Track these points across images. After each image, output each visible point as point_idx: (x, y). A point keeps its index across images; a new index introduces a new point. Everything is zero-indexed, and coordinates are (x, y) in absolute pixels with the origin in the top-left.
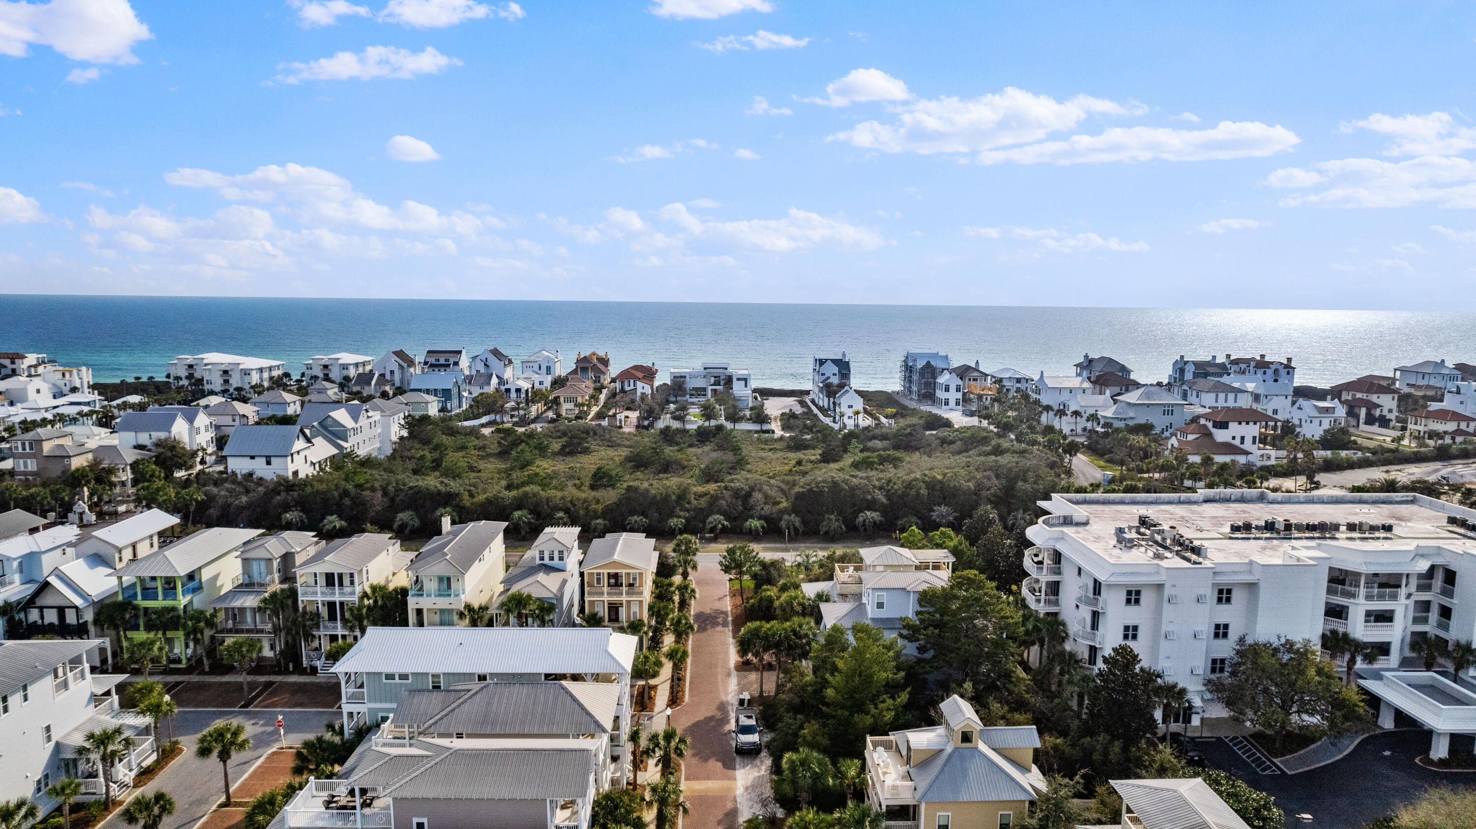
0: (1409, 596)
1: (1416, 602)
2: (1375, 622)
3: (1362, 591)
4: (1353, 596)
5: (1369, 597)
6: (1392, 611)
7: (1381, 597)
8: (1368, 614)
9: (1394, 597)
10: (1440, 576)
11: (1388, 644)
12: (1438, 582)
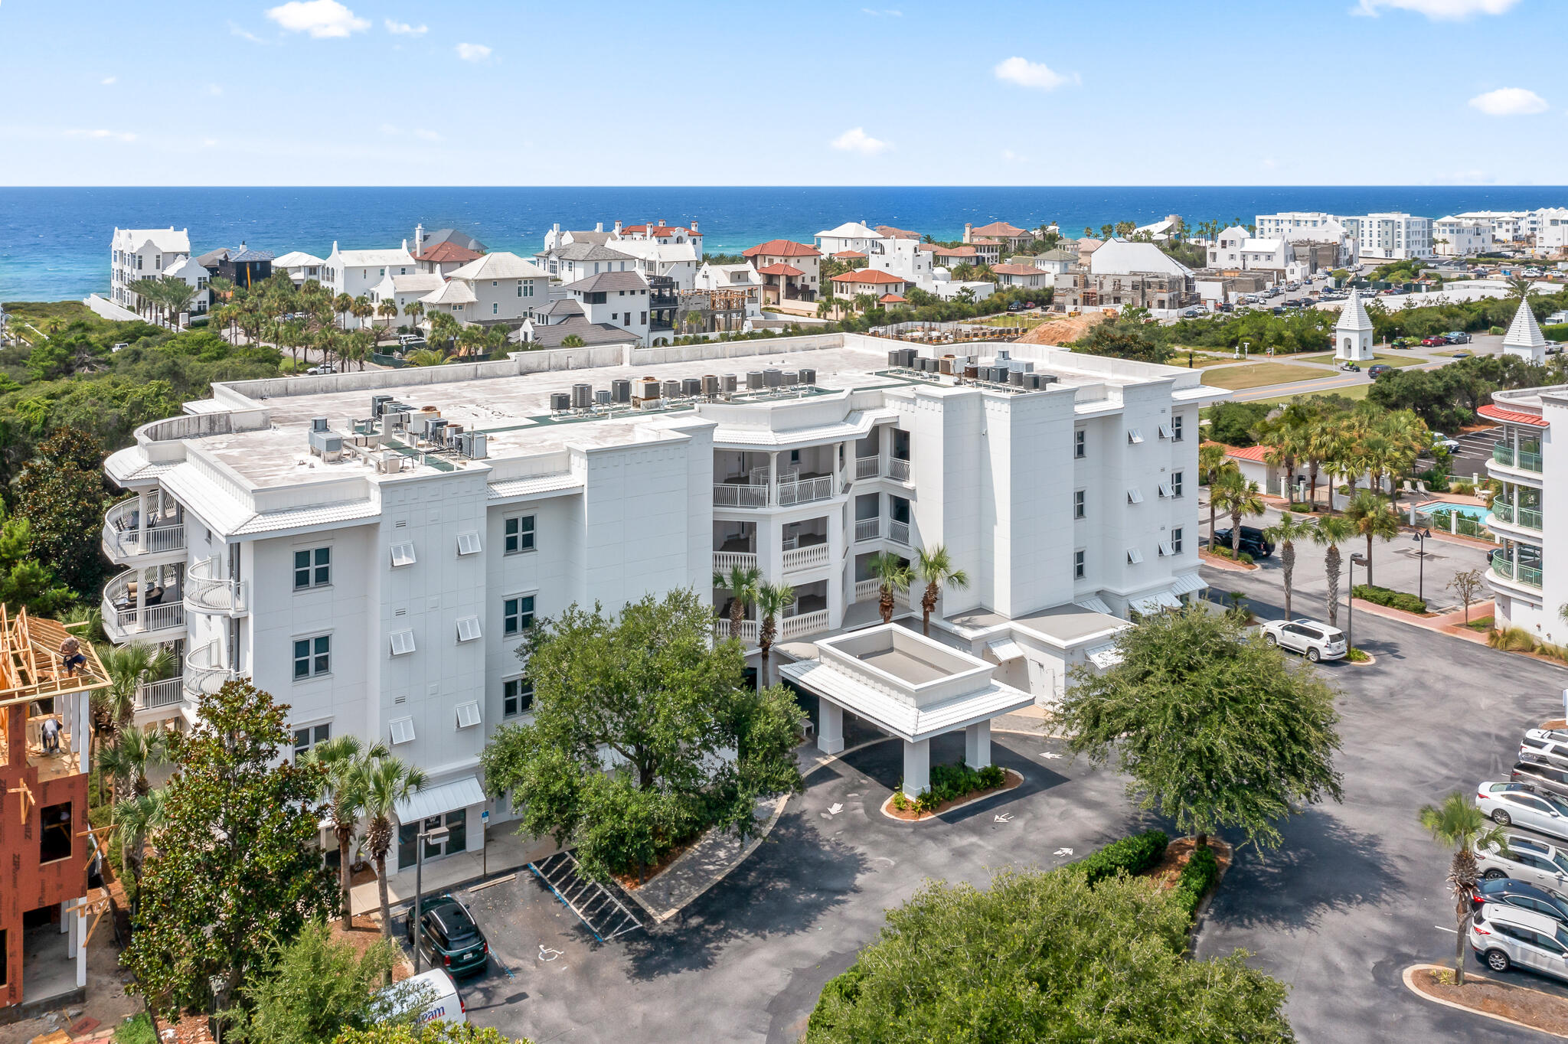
0: (847, 488)
1: (859, 499)
2: (801, 545)
3: (775, 488)
4: (760, 501)
5: (786, 500)
6: (823, 521)
7: (805, 497)
8: (789, 530)
9: (825, 493)
10: (887, 443)
11: (822, 585)
12: (886, 455)
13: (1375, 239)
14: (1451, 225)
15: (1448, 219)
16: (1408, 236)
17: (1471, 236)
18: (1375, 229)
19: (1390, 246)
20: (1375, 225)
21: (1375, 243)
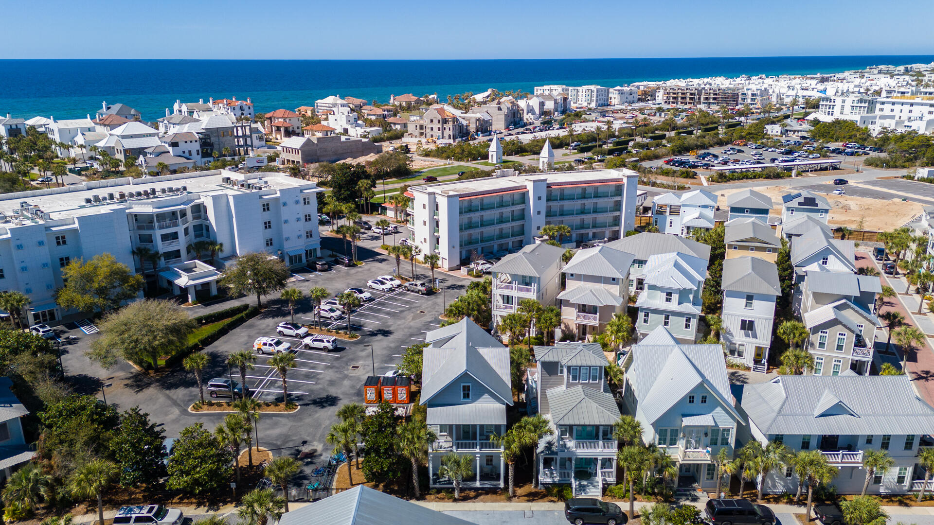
0: (187, 223)
2: (168, 240)
3: (156, 224)
4: (152, 228)
5: (161, 228)
6: (176, 233)
7: (168, 226)
8: (164, 236)
9: (175, 225)
10: (202, 209)
11: (178, 251)
12: (203, 213)
13: (584, 98)
14: (619, 90)
15: (618, 88)
16: (597, 97)
17: (628, 96)
18: (584, 93)
19: (589, 102)
20: (584, 91)
21: (584, 100)
